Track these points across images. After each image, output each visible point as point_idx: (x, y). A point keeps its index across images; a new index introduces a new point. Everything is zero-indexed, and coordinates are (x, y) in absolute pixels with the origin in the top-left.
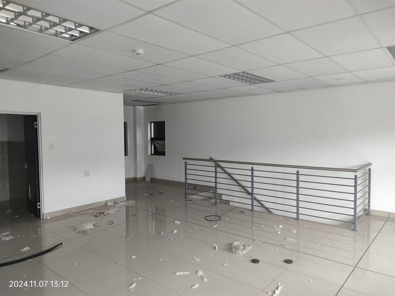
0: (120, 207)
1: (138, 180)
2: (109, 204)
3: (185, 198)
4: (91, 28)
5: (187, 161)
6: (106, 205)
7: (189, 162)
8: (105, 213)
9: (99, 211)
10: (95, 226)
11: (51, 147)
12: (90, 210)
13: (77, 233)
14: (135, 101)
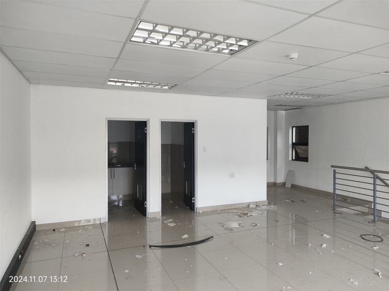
0: (261, 210)
1: (277, 185)
2: (252, 206)
3: (334, 210)
4: (250, 41)
5: (336, 169)
6: (248, 206)
7: (338, 170)
8: (249, 215)
9: (243, 211)
10: (240, 226)
11: (205, 150)
12: (234, 209)
13: (225, 229)
14: (277, 106)
